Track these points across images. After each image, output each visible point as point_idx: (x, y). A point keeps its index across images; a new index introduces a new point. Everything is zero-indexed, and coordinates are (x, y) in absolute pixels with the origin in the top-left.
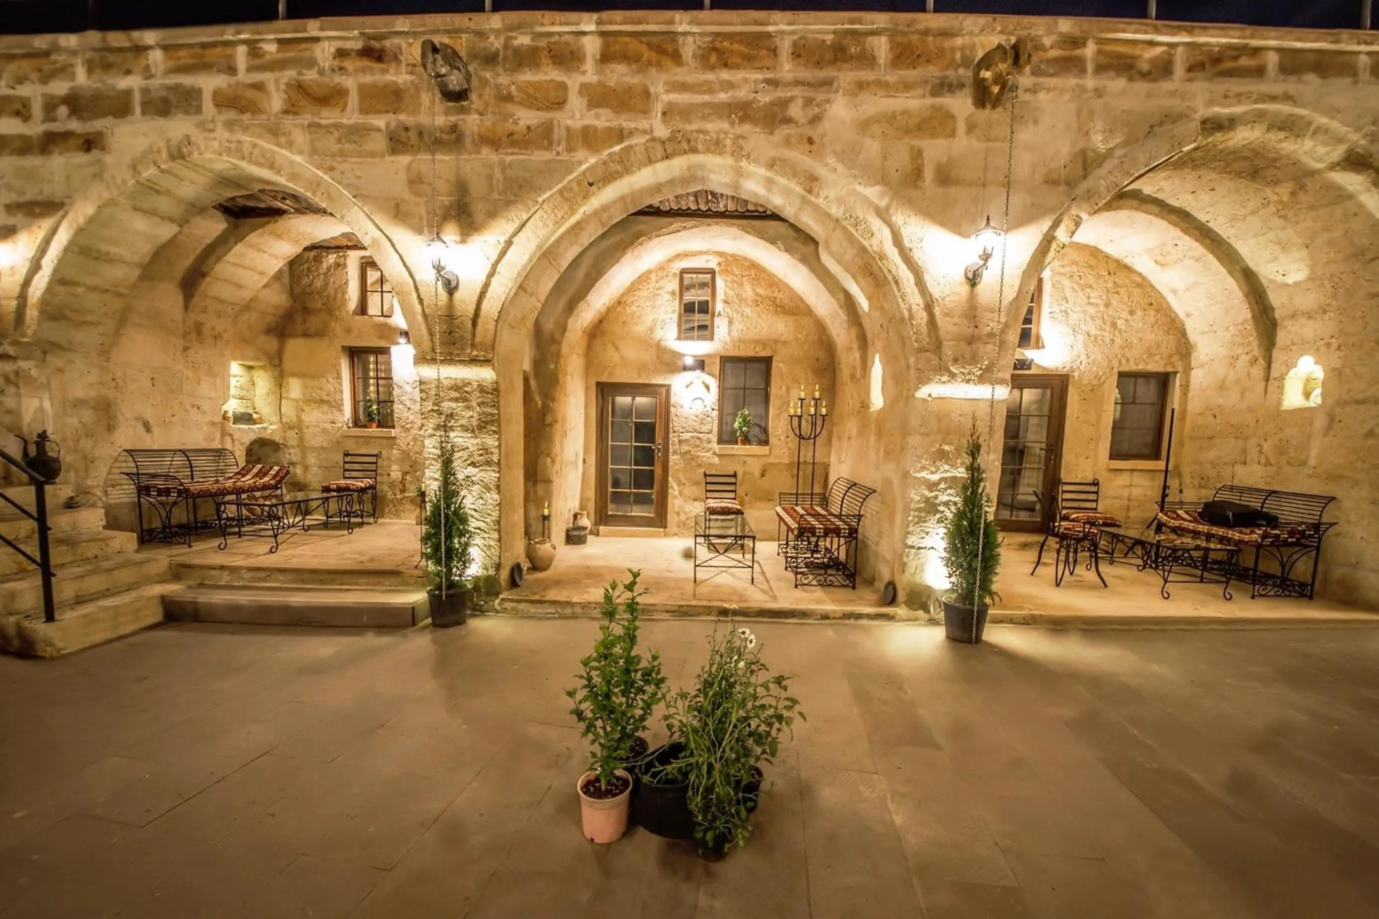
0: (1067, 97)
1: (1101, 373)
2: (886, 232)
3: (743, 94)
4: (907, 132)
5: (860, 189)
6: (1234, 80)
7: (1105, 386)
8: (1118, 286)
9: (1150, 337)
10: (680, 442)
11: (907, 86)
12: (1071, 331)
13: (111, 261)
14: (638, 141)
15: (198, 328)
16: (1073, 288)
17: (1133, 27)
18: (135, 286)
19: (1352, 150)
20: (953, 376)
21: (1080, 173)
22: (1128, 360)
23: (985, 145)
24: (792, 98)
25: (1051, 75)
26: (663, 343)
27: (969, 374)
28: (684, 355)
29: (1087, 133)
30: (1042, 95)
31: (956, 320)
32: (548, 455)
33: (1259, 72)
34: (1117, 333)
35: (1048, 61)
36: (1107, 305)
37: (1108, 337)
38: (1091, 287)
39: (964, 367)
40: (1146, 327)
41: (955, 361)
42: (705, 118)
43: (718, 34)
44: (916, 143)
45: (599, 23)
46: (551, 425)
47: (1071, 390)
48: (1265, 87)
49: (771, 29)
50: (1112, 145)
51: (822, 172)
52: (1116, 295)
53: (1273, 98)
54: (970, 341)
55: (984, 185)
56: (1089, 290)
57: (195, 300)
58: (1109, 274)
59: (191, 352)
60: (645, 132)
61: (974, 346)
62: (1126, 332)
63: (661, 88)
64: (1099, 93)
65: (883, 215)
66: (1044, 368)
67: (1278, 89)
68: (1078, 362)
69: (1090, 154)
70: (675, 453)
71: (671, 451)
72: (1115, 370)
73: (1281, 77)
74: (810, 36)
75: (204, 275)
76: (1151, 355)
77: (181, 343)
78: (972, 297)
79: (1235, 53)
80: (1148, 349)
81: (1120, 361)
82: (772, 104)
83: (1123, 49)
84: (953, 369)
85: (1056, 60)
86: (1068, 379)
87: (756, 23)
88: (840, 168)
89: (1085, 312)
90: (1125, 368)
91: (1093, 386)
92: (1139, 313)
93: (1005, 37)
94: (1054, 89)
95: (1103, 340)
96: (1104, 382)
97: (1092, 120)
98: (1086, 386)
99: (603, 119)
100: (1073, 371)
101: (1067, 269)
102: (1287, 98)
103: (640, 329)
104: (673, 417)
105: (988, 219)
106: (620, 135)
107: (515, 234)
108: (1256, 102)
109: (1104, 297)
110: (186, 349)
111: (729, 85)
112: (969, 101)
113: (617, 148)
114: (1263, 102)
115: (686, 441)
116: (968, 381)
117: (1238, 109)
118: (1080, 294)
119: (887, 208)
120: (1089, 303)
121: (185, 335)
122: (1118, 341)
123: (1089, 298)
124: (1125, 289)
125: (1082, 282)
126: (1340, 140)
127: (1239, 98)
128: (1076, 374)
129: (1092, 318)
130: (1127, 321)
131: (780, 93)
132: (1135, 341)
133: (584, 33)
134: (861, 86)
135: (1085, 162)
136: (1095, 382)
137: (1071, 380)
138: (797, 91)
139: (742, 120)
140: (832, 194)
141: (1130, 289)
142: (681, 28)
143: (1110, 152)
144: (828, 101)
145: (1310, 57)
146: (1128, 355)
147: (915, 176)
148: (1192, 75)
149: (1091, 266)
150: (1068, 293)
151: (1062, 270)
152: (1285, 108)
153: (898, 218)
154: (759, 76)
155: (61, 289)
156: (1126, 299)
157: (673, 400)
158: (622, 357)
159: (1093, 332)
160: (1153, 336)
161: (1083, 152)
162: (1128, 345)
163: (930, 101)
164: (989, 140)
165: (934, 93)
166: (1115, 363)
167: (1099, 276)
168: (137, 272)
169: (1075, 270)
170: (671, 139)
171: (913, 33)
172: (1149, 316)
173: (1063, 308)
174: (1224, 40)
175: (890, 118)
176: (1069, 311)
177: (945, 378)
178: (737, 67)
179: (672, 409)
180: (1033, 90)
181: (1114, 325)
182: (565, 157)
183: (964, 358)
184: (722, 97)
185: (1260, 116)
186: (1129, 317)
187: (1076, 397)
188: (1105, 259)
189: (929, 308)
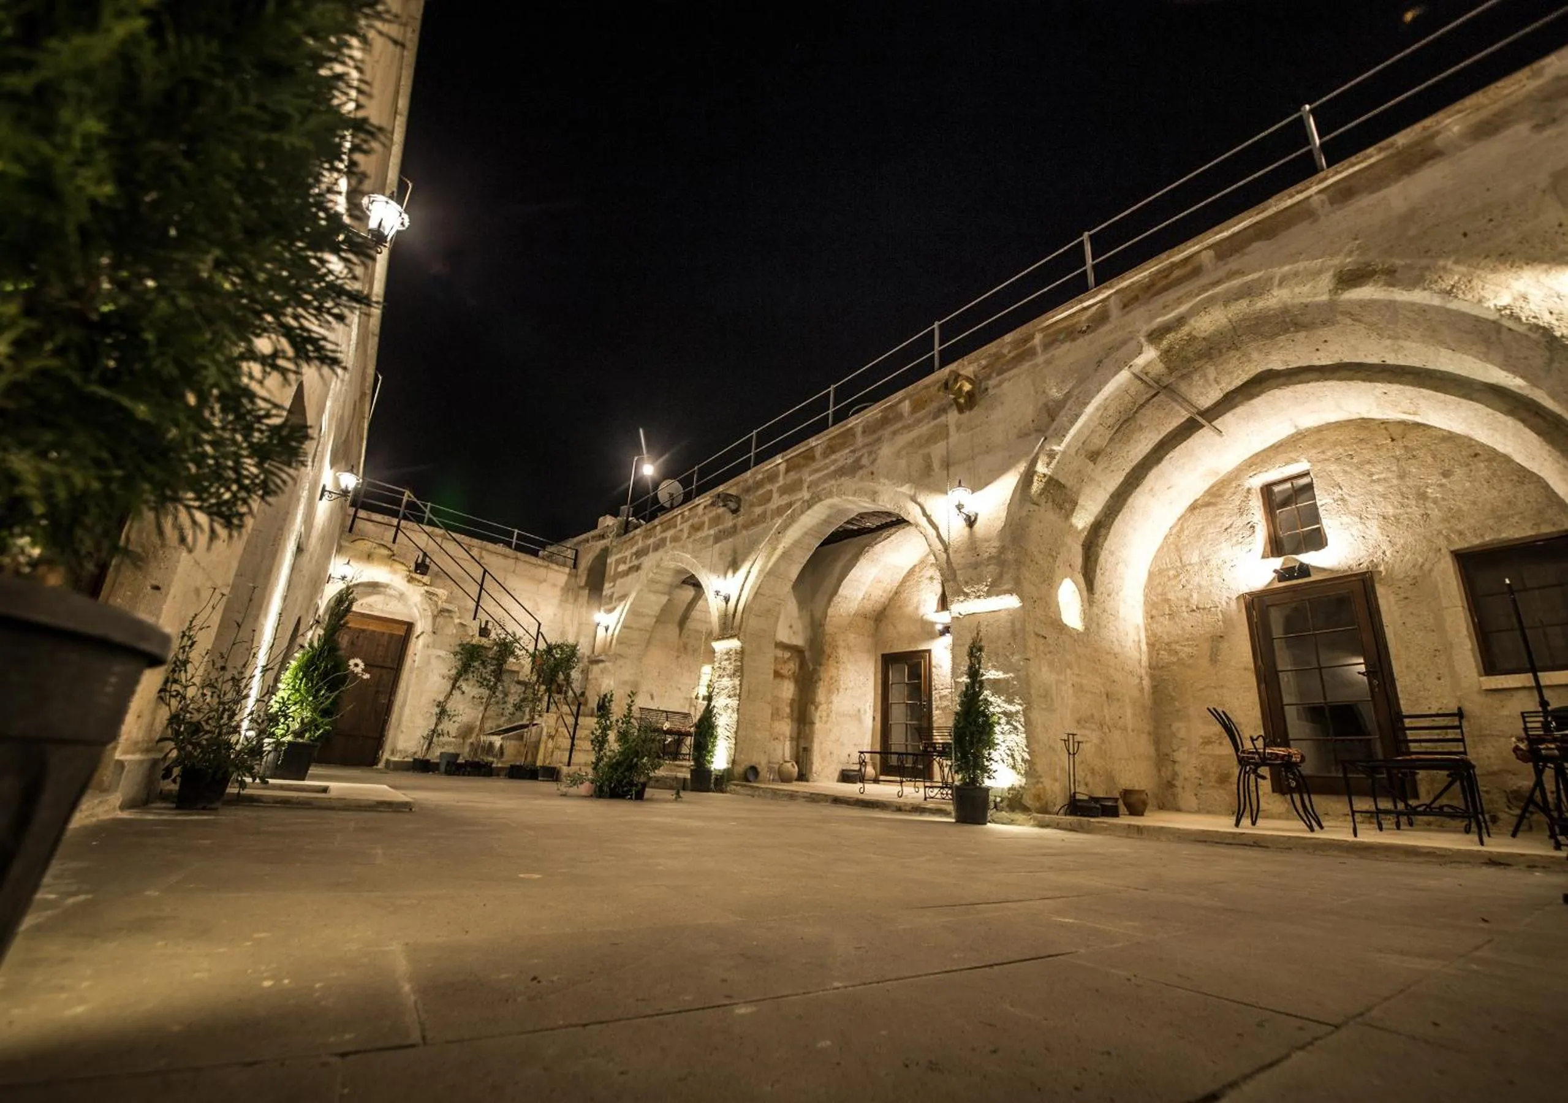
0: (1023, 376)
1: (1420, 560)
2: (918, 509)
3: (840, 463)
4: (921, 446)
5: (899, 489)
6: (1171, 291)
7: (1434, 574)
8: (1413, 450)
9: (1490, 496)
10: (941, 698)
11: (919, 421)
12: (1357, 519)
13: (644, 616)
14: (798, 504)
15: (685, 647)
16: (1345, 472)
17: (1059, 311)
18: (654, 627)
19: (1341, 271)
20: (967, 595)
21: (1047, 419)
22: (1461, 533)
23: (970, 433)
24: (862, 455)
25: (1012, 369)
26: (925, 617)
27: (978, 591)
28: (936, 623)
29: (1044, 392)
30: (1005, 385)
31: (962, 554)
32: (812, 703)
33: (1197, 271)
34: (1429, 504)
35: (1008, 362)
36: (1402, 476)
37: (1416, 512)
38: (1369, 462)
39: (973, 587)
40: (1477, 484)
41: (967, 583)
42: (825, 482)
43: (830, 439)
44: (926, 451)
45: (782, 458)
46: (816, 682)
47: (1380, 590)
48: (1204, 280)
49: (850, 426)
50: (1067, 390)
51: (879, 488)
52: (1413, 461)
53: (1218, 283)
54: (975, 566)
55: (973, 458)
56: (1368, 466)
57: (684, 631)
58: (1393, 440)
59: (680, 659)
60: (801, 499)
61: (979, 569)
62: (1443, 499)
63: (807, 476)
64: (1048, 362)
65: (914, 499)
66: (1331, 571)
67: (1221, 273)
68: (1380, 553)
69: (1050, 404)
70: (937, 708)
71: (934, 706)
72: (1444, 551)
73: (1221, 263)
74: (870, 419)
75: (688, 618)
76: (1500, 519)
77: (676, 654)
78: (972, 534)
79: (1164, 274)
80: (1493, 511)
81: (1448, 538)
82: (854, 462)
83: (1065, 324)
84: (966, 590)
85: (1013, 358)
86: (1372, 578)
87: (842, 427)
88: (886, 481)
89: (1371, 493)
90: (1460, 545)
91: (1415, 578)
92: (1459, 472)
93: (975, 365)
94: (1013, 377)
95: (1410, 519)
96: (1431, 570)
97: (1045, 382)
98: (1402, 580)
99: (786, 499)
100: (1377, 566)
101: (1329, 453)
102: (1231, 275)
103: (910, 609)
104: (934, 677)
105: (960, 482)
106: (790, 505)
107: (751, 567)
108: (1198, 295)
109: (1395, 468)
110: (678, 657)
111: (836, 461)
112: (956, 412)
113: (789, 512)
114: (1207, 290)
115: (945, 696)
116: (979, 597)
117: (1183, 308)
118: (1356, 474)
119: (915, 495)
120: (1373, 481)
121: (678, 650)
122: (1435, 513)
123: (1371, 475)
124: (1424, 450)
125: (1355, 460)
126: (1320, 272)
127: (1179, 301)
128: (1382, 568)
129: (1384, 496)
130: (1441, 485)
131: (857, 455)
132: (1465, 508)
133: (779, 464)
134: (894, 433)
135: (1048, 411)
136: (1416, 573)
137: (1376, 578)
138: (864, 451)
139: (841, 476)
140: (886, 498)
141: (1433, 447)
142: (814, 444)
143: (1068, 396)
144: (879, 449)
145: (1251, 231)
146: (1461, 527)
147: (928, 469)
148: (1127, 309)
149: (1361, 440)
150: (1339, 478)
151: (1324, 457)
152: (1236, 282)
153: (921, 499)
154: (847, 451)
155: (625, 630)
156: (1430, 460)
157: (934, 663)
158: (898, 633)
159: (1391, 511)
160: (1495, 493)
161: (1046, 405)
162: (1454, 515)
163: (933, 423)
164: (972, 429)
165: (935, 418)
166: (1442, 542)
167: (1378, 447)
168: (654, 620)
169: (1341, 450)
170: (812, 498)
171: (921, 390)
172: (1478, 470)
173: (1336, 496)
174: (1146, 273)
175: (911, 444)
176: (1347, 497)
177: (962, 598)
178: (838, 451)
179: (934, 670)
180: (999, 385)
181: (1422, 496)
182: (770, 523)
183: (972, 580)
184: (833, 468)
185: (1212, 300)
186: (1444, 481)
187: (1392, 598)
188: (1383, 426)
189: (946, 550)
